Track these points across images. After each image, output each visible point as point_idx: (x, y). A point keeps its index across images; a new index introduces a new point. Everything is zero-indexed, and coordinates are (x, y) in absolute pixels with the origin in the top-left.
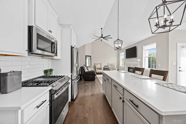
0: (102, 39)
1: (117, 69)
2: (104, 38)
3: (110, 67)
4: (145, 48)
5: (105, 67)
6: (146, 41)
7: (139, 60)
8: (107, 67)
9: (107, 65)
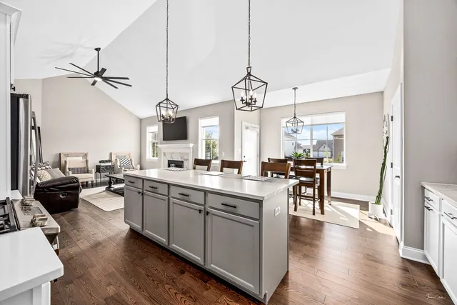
0: (98, 79)
1: (139, 166)
2: (105, 79)
3: (118, 164)
4: (202, 122)
5: (103, 164)
6: (206, 111)
7: (191, 145)
8: (110, 164)
9: (107, 159)
